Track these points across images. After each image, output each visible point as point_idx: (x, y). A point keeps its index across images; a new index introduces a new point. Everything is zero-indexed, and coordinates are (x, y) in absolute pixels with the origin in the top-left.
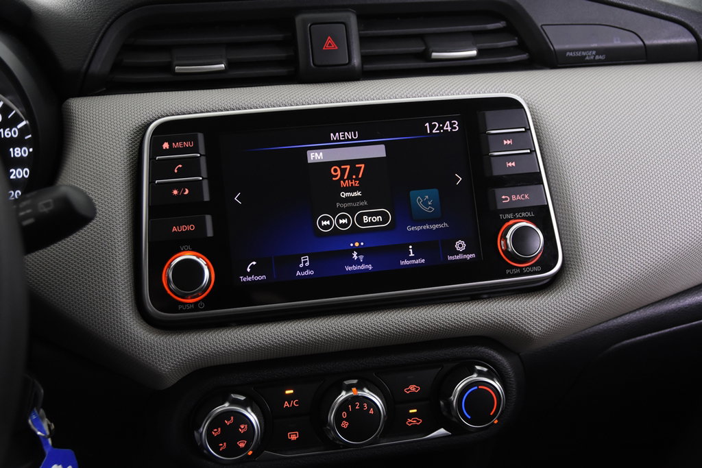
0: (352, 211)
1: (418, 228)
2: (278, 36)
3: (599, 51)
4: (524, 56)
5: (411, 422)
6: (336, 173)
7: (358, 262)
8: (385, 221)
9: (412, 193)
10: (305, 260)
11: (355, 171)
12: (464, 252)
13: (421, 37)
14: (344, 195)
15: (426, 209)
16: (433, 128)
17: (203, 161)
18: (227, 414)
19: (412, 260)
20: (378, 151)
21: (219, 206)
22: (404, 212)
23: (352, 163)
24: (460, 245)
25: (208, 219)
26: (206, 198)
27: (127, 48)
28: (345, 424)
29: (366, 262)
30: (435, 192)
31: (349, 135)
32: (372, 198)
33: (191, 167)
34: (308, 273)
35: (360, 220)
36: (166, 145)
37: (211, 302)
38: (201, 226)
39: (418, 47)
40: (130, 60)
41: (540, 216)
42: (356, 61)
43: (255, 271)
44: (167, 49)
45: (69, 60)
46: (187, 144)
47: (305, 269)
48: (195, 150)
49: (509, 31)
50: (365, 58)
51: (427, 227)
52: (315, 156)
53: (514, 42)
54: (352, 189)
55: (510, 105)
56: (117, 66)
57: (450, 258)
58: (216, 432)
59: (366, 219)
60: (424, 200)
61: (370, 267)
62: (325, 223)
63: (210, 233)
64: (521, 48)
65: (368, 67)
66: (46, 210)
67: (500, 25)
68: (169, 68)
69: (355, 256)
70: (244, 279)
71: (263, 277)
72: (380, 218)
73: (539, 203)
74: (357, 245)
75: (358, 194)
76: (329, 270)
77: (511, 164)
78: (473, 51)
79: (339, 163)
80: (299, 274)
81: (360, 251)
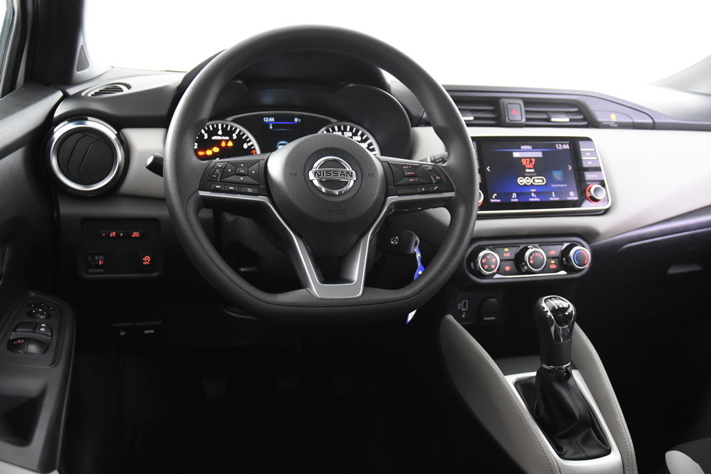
0: (531, 177)
1: (556, 186)
2: (494, 108)
3: (616, 123)
4: (585, 123)
5: (552, 266)
6: (524, 162)
7: (534, 198)
8: (543, 181)
9: (553, 172)
10: (514, 195)
11: (531, 162)
12: (573, 197)
13: (546, 112)
14: (527, 170)
15: (558, 178)
16: (559, 147)
18: (487, 254)
19: (554, 198)
20: (539, 154)
21: (483, 171)
22: (550, 179)
23: (530, 158)
24: (572, 194)
28: (532, 262)
29: (537, 197)
30: (561, 172)
31: (528, 147)
32: (538, 172)
34: (516, 200)
35: (534, 180)
37: (484, 207)
39: (545, 116)
41: (602, 183)
42: (524, 120)
43: (496, 198)
45: (415, 112)
47: (514, 199)
49: (579, 112)
50: (527, 119)
51: (559, 185)
52: (516, 155)
53: (581, 117)
54: (530, 169)
55: (588, 139)
57: (568, 198)
58: (484, 261)
59: (536, 181)
60: (557, 175)
61: (538, 200)
62: (522, 181)
64: (584, 119)
65: (527, 123)
67: (577, 109)
69: (533, 195)
70: (492, 201)
71: (499, 201)
72: (541, 181)
73: (601, 179)
74: (533, 190)
75: (533, 170)
76: (524, 199)
77: (590, 163)
78: (567, 120)
79: (525, 158)
80: (512, 200)
81: (535, 193)
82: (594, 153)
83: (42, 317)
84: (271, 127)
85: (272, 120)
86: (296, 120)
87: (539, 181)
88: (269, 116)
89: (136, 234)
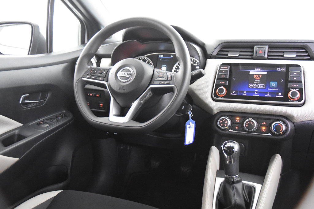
0: (257, 84)
1: (271, 89)
2: (251, 50)
4: (309, 58)
5: (263, 130)
6: (255, 76)
7: (256, 94)
8: (264, 87)
9: (271, 82)
10: (245, 92)
11: (259, 76)
12: (280, 96)
13: (283, 52)
14: (256, 81)
15: (273, 86)
16: (279, 69)
17: (229, 71)
18: (224, 119)
19: (268, 95)
20: (265, 73)
21: (230, 80)
22: (268, 85)
23: (259, 75)
24: (280, 94)
25: (227, 82)
26: (228, 78)
27: (220, 51)
28: (247, 126)
29: (258, 94)
30: (276, 83)
31: (259, 69)
32: (262, 82)
33: (226, 72)
34: (245, 95)
35: (258, 86)
36: (222, 67)
37: (225, 97)
38: (226, 83)
39: (282, 54)
40: (220, 53)
41: (301, 90)
42: (266, 56)
43: (234, 93)
44: (228, 51)
45: (209, 52)
46: (226, 68)
47: (245, 94)
48: (227, 69)
49: (306, 52)
50: (268, 56)
51: (273, 89)
52: (251, 73)
53: (307, 54)
54: (258, 80)
55: (298, 66)
56: (218, 54)
57: (277, 96)
58: (221, 122)
59: (259, 86)
60: (273, 84)
61: (258, 96)
62: (251, 86)
63: (227, 84)
64: (308, 56)
65: (269, 57)
66: (197, 72)
67: (304, 50)
68: (227, 55)
69: (256, 93)
70: (232, 94)
71: (236, 94)
72: (263, 86)
73: (301, 87)
74: (257, 91)
75: (259, 81)
76: (250, 95)
77: (295, 78)
78: (295, 56)
79: (256, 75)
80: (243, 95)
81: (257, 92)
82: (299, 74)
83: (60, 118)
84: (161, 59)
85: (162, 56)
86: (171, 56)
87: (261, 86)
88: (161, 55)
89: (98, 95)
